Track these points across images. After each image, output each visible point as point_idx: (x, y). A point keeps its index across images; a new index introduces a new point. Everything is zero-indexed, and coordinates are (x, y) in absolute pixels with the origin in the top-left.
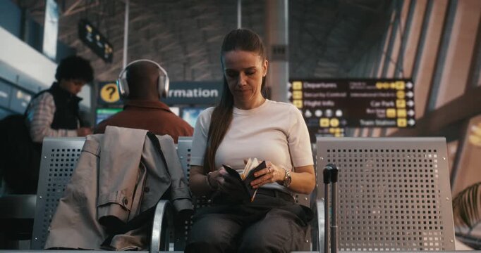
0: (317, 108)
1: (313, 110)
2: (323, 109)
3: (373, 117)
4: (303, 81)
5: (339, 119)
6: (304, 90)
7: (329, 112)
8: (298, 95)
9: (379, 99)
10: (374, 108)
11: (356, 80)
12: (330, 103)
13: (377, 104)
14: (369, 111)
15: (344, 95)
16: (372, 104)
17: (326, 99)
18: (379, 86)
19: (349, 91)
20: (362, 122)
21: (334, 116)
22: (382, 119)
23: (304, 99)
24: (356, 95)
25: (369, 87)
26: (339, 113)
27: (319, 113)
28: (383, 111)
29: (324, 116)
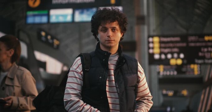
0: (168, 53)
1: (166, 54)
2: (172, 53)
3: (203, 58)
4: (159, 36)
5: (183, 59)
6: (161, 42)
7: (176, 55)
8: (157, 45)
9: (207, 47)
10: (204, 52)
11: (192, 35)
12: (176, 50)
13: (206, 50)
14: (200, 54)
15: (184, 45)
16: (202, 49)
17: (174, 47)
18: (207, 38)
19: (188, 42)
20: (196, 61)
21: (179, 57)
22: (209, 59)
23: (160, 48)
24: (192, 45)
25: (201, 39)
26: (182, 56)
27: (169, 56)
28: (209, 54)
29: (173, 58)
